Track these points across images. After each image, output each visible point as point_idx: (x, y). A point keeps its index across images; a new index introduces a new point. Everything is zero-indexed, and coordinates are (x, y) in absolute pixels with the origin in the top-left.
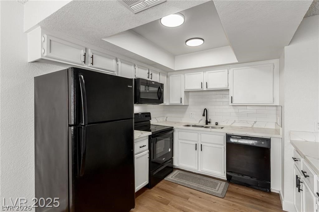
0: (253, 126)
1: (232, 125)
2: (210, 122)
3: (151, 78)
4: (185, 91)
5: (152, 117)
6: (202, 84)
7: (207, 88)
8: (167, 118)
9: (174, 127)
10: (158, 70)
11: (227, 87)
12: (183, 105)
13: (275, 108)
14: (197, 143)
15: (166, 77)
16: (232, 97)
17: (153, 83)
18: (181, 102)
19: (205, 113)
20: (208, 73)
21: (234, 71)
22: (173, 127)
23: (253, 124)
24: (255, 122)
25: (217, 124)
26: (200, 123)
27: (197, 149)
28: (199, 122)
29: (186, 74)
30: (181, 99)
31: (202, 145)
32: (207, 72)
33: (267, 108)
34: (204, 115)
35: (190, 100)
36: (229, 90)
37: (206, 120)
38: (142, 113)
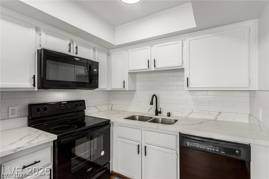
0: (216, 118)
1: (188, 116)
2: (160, 113)
3: (77, 53)
4: (129, 73)
5: (86, 106)
6: (148, 62)
7: (155, 66)
8: (112, 105)
9: (111, 121)
10: (92, 45)
11: (181, 65)
12: (127, 89)
13: (248, 94)
14: (140, 144)
15: (105, 55)
16: (188, 78)
17: (77, 59)
18: (124, 87)
19: (154, 100)
20: (157, 47)
21: (190, 41)
22: (109, 121)
23: (217, 116)
24: (220, 113)
25: (169, 115)
26: (150, 113)
27: (140, 152)
28: (148, 112)
29: (129, 51)
30: (124, 82)
31: (147, 147)
32: (155, 46)
33: (236, 94)
34: (152, 103)
35: (138, 84)
36: (183, 69)
37: (155, 109)
38: (68, 102)
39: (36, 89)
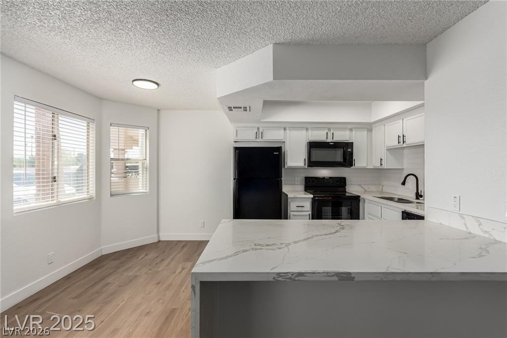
2: (421, 196)
3: (333, 138)
4: (387, 149)
6: (399, 137)
7: (404, 143)
8: (383, 186)
9: (362, 197)
10: (349, 126)
12: (385, 168)
18: (381, 165)
22: (359, 196)
30: (381, 160)
34: (403, 183)
35: (405, 161)
37: (416, 191)
38: (330, 178)
39: (306, 167)
